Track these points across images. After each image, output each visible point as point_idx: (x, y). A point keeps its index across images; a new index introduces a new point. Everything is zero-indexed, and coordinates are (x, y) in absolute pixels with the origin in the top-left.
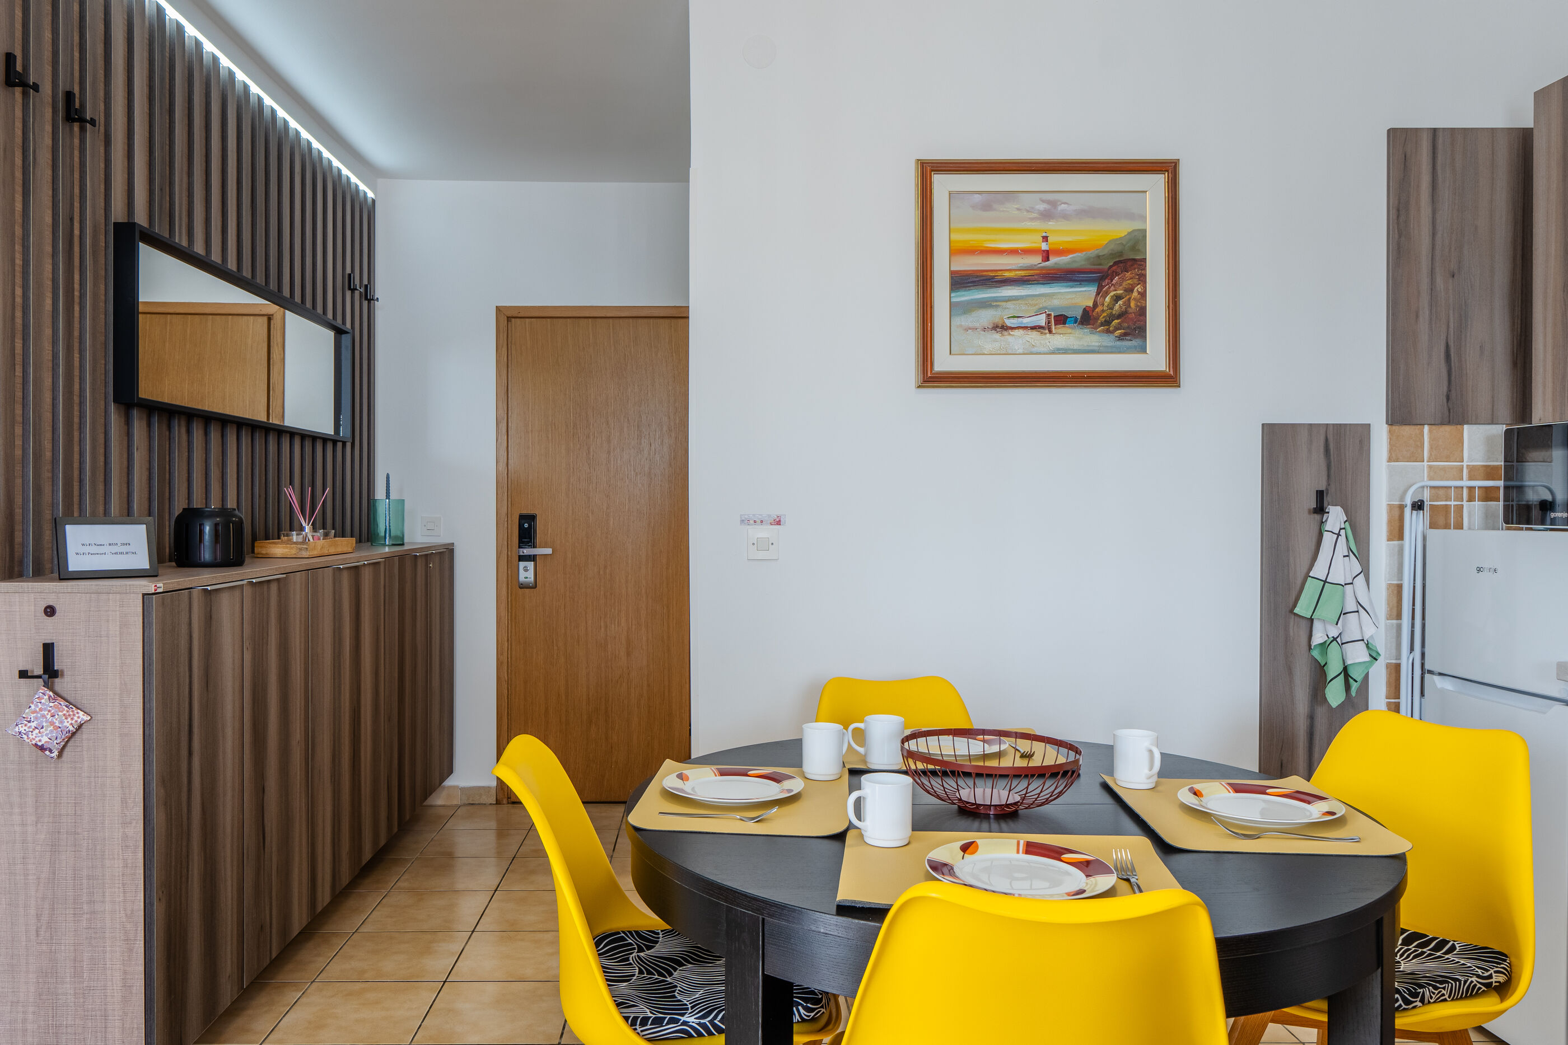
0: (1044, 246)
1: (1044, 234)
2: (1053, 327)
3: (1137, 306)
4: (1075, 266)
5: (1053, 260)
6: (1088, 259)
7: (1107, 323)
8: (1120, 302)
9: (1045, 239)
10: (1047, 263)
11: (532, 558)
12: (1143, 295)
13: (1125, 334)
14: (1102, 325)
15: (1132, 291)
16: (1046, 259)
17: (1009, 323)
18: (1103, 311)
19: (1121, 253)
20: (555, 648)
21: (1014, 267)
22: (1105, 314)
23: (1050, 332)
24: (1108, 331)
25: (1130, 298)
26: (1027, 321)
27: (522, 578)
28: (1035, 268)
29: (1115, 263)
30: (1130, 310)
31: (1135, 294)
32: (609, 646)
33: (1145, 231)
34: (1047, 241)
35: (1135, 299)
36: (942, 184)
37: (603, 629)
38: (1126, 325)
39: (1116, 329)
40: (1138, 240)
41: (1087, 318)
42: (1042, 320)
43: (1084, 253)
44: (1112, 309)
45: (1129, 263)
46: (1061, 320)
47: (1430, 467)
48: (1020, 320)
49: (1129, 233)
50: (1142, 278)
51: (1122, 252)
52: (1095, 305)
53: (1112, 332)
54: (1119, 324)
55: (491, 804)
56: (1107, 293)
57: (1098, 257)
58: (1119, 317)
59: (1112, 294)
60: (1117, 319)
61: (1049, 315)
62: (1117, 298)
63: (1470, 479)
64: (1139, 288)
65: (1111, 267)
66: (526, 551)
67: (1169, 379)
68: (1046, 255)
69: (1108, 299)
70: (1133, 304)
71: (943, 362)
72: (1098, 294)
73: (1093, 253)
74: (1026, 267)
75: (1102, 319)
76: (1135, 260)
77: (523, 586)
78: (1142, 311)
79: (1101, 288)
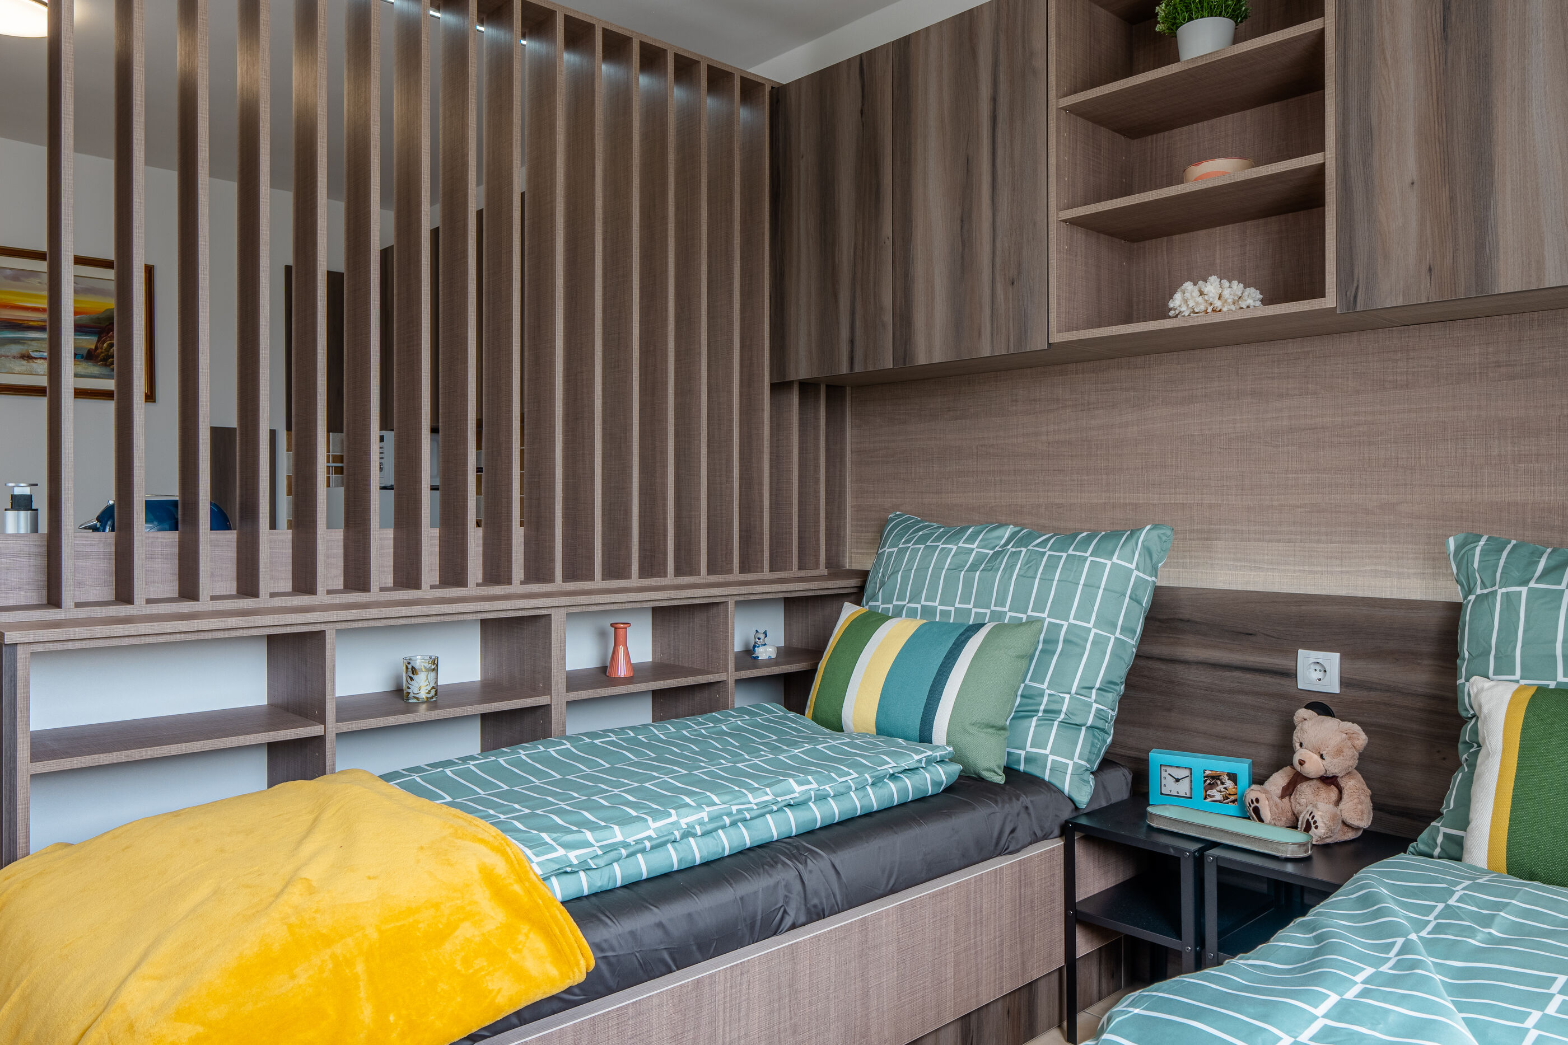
6: (91, 319)
7: (104, 360)
14: (101, 361)
17: (33, 354)
18: (102, 352)
21: (36, 319)
22: (103, 354)
24: (104, 365)
41: (90, 356)
43: (88, 316)
44: (108, 351)
48: (41, 353)
52: (96, 348)
56: (104, 342)
57: (98, 318)
59: (108, 342)
62: (111, 345)
65: (107, 325)
67: (148, 396)
69: (105, 345)
72: (98, 341)
73: (94, 316)
75: (101, 357)
79: (99, 337)
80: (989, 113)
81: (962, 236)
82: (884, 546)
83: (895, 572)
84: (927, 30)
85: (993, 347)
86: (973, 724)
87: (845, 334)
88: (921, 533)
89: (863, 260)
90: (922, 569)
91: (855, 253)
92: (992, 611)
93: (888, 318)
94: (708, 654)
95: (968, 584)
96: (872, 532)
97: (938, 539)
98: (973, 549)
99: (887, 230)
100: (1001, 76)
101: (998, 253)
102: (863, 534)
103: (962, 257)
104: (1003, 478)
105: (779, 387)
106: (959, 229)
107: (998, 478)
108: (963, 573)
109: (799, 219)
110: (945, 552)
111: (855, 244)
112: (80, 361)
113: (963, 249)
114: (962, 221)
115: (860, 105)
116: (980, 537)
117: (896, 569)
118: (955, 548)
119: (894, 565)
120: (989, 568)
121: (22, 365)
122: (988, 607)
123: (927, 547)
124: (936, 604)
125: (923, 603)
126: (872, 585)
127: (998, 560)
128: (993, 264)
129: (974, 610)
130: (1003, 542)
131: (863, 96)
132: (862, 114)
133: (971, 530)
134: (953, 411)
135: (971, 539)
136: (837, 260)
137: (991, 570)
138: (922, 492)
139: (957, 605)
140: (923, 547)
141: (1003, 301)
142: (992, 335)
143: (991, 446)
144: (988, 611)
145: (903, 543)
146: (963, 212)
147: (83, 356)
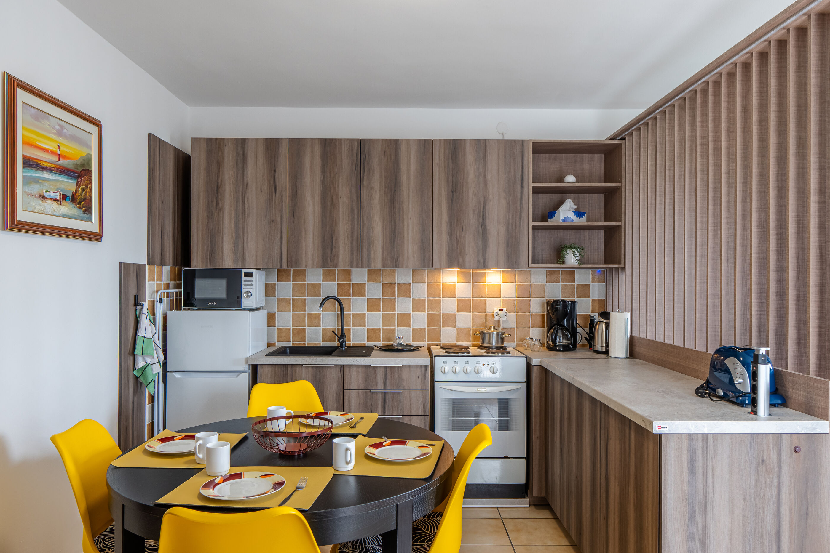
0: (58, 152)
1: (59, 145)
2: (62, 201)
3: (89, 196)
4: (69, 167)
5: (62, 161)
6: (74, 164)
7: (80, 203)
8: (84, 192)
9: (59, 147)
10: (60, 162)
12: (91, 189)
13: (86, 210)
14: (78, 203)
16: (59, 159)
17: (46, 195)
18: (79, 196)
22: (79, 198)
23: (61, 203)
24: (80, 208)
26: (52, 195)
28: (55, 163)
29: (83, 170)
30: (87, 198)
31: (88, 189)
33: (91, 156)
34: (60, 149)
35: (88, 192)
36: (19, 95)
38: (86, 205)
39: (83, 207)
40: (90, 159)
41: (73, 198)
42: (57, 196)
43: (72, 161)
44: (81, 195)
45: (87, 172)
46: (65, 197)
47: (157, 283)
48: (50, 193)
49: (87, 155)
50: (91, 181)
51: (84, 164)
52: (76, 192)
53: (82, 209)
54: (84, 204)
56: (80, 186)
57: (77, 164)
60: (83, 201)
61: (60, 193)
62: (83, 190)
63: (164, 289)
64: (89, 186)
65: (81, 171)
67: (96, 237)
68: (59, 157)
69: (80, 189)
70: (88, 194)
71: (21, 215)
72: (77, 185)
73: (75, 162)
74: (52, 162)
75: (78, 201)
76: (89, 170)
78: (91, 198)
79: (78, 182)
147: (70, 198)
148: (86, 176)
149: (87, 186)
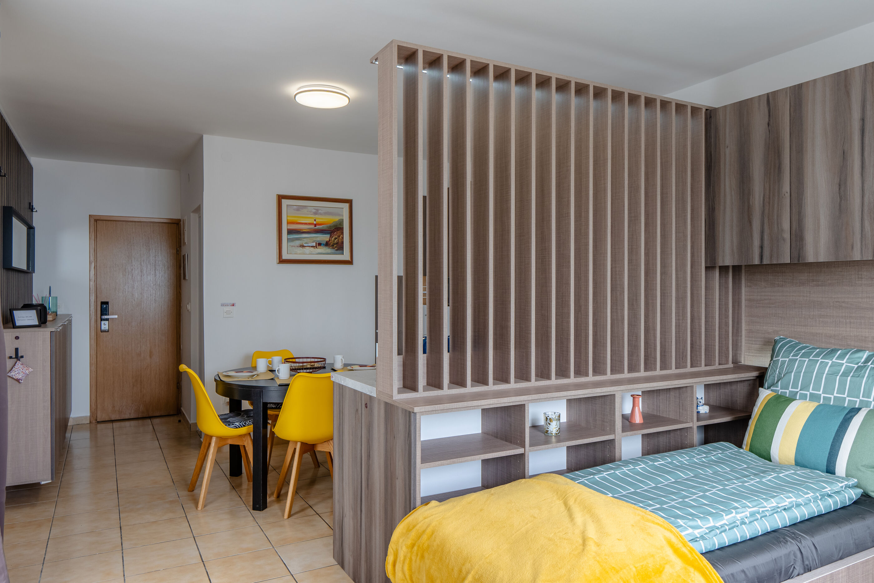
0: (315, 223)
1: (315, 219)
2: (318, 246)
3: (341, 241)
4: (324, 229)
5: (317, 227)
6: (327, 227)
7: (333, 246)
8: (336, 240)
9: (315, 220)
10: (316, 227)
11: (107, 320)
12: (343, 238)
13: (338, 249)
14: (331, 246)
15: (340, 237)
16: (315, 226)
17: (305, 245)
19: (336, 226)
20: (118, 356)
21: (306, 228)
22: (332, 243)
23: (317, 248)
24: (333, 248)
25: (339, 239)
26: (310, 244)
27: (103, 328)
29: (335, 228)
31: (341, 238)
32: (142, 354)
33: (343, 220)
35: (340, 239)
36: (285, 202)
37: (139, 348)
38: (338, 246)
39: (335, 248)
40: (341, 222)
41: (327, 244)
42: (314, 244)
43: (326, 225)
44: (334, 242)
46: (320, 244)
48: (308, 244)
49: (339, 220)
50: (342, 233)
52: (329, 240)
53: (334, 248)
54: (336, 246)
55: (87, 424)
56: (333, 237)
57: (330, 226)
58: (336, 244)
59: (334, 237)
61: (316, 243)
62: (336, 238)
64: (341, 236)
65: (334, 229)
66: (106, 317)
67: (350, 262)
68: (315, 225)
69: (333, 239)
70: (340, 241)
71: (285, 256)
72: (330, 237)
73: (329, 225)
75: (331, 244)
76: (340, 228)
77: (102, 331)
78: (343, 243)
79: (330, 235)
80: (859, 127)
81: (839, 193)
82: (778, 356)
83: (789, 373)
84: (815, 81)
85: (862, 255)
86: (862, 466)
87: (756, 243)
88: (803, 351)
89: (769, 203)
90: (809, 373)
91: (764, 200)
92: (860, 400)
93: (787, 236)
94: (680, 412)
95: (842, 384)
96: (759, 344)
97: (818, 355)
98: (843, 364)
99: (786, 188)
100: (868, 107)
101: (866, 204)
102: (753, 345)
103: (840, 205)
104: (852, 321)
105: (708, 268)
106: (838, 189)
107: (848, 321)
108: (838, 377)
109: (725, 179)
110: (825, 365)
111: (764, 195)
112: (323, 247)
113: (841, 201)
114: (840, 185)
115: (767, 120)
116: (847, 357)
117: (789, 371)
118: (830, 362)
119: (787, 368)
120: (857, 375)
121: (300, 250)
122: (858, 398)
123: (809, 360)
124: (821, 392)
125: (811, 391)
126: (771, 377)
127: (863, 371)
128: (862, 210)
129: (847, 399)
130: (863, 360)
131: (769, 116)
132: (768, 125)
133: (839, 352)
134: (816, 281)
135: (841, 357)
136: (751, 203)
137: (859, 376)
138: (794, 325)
139: (835, 394)
140: (807, 360)
141: (869, 230)
142: (862, 249)
143: (844, 302)
144: (858, 400)
145: (792, 356)
146: (840, 180)
147: (324, 244)
148: (338, 231)
149: (339, 236)
